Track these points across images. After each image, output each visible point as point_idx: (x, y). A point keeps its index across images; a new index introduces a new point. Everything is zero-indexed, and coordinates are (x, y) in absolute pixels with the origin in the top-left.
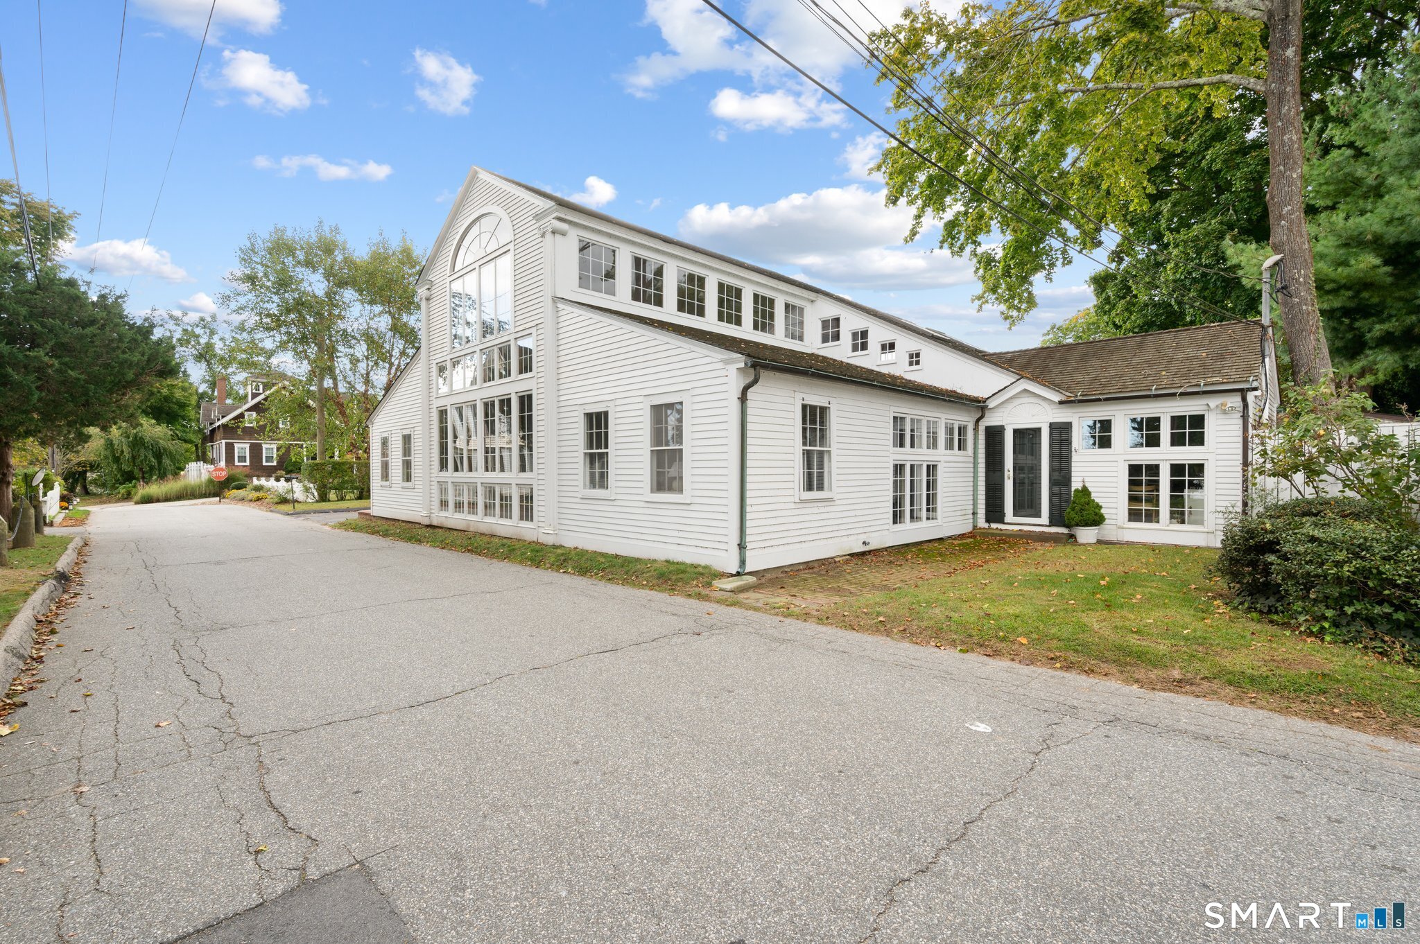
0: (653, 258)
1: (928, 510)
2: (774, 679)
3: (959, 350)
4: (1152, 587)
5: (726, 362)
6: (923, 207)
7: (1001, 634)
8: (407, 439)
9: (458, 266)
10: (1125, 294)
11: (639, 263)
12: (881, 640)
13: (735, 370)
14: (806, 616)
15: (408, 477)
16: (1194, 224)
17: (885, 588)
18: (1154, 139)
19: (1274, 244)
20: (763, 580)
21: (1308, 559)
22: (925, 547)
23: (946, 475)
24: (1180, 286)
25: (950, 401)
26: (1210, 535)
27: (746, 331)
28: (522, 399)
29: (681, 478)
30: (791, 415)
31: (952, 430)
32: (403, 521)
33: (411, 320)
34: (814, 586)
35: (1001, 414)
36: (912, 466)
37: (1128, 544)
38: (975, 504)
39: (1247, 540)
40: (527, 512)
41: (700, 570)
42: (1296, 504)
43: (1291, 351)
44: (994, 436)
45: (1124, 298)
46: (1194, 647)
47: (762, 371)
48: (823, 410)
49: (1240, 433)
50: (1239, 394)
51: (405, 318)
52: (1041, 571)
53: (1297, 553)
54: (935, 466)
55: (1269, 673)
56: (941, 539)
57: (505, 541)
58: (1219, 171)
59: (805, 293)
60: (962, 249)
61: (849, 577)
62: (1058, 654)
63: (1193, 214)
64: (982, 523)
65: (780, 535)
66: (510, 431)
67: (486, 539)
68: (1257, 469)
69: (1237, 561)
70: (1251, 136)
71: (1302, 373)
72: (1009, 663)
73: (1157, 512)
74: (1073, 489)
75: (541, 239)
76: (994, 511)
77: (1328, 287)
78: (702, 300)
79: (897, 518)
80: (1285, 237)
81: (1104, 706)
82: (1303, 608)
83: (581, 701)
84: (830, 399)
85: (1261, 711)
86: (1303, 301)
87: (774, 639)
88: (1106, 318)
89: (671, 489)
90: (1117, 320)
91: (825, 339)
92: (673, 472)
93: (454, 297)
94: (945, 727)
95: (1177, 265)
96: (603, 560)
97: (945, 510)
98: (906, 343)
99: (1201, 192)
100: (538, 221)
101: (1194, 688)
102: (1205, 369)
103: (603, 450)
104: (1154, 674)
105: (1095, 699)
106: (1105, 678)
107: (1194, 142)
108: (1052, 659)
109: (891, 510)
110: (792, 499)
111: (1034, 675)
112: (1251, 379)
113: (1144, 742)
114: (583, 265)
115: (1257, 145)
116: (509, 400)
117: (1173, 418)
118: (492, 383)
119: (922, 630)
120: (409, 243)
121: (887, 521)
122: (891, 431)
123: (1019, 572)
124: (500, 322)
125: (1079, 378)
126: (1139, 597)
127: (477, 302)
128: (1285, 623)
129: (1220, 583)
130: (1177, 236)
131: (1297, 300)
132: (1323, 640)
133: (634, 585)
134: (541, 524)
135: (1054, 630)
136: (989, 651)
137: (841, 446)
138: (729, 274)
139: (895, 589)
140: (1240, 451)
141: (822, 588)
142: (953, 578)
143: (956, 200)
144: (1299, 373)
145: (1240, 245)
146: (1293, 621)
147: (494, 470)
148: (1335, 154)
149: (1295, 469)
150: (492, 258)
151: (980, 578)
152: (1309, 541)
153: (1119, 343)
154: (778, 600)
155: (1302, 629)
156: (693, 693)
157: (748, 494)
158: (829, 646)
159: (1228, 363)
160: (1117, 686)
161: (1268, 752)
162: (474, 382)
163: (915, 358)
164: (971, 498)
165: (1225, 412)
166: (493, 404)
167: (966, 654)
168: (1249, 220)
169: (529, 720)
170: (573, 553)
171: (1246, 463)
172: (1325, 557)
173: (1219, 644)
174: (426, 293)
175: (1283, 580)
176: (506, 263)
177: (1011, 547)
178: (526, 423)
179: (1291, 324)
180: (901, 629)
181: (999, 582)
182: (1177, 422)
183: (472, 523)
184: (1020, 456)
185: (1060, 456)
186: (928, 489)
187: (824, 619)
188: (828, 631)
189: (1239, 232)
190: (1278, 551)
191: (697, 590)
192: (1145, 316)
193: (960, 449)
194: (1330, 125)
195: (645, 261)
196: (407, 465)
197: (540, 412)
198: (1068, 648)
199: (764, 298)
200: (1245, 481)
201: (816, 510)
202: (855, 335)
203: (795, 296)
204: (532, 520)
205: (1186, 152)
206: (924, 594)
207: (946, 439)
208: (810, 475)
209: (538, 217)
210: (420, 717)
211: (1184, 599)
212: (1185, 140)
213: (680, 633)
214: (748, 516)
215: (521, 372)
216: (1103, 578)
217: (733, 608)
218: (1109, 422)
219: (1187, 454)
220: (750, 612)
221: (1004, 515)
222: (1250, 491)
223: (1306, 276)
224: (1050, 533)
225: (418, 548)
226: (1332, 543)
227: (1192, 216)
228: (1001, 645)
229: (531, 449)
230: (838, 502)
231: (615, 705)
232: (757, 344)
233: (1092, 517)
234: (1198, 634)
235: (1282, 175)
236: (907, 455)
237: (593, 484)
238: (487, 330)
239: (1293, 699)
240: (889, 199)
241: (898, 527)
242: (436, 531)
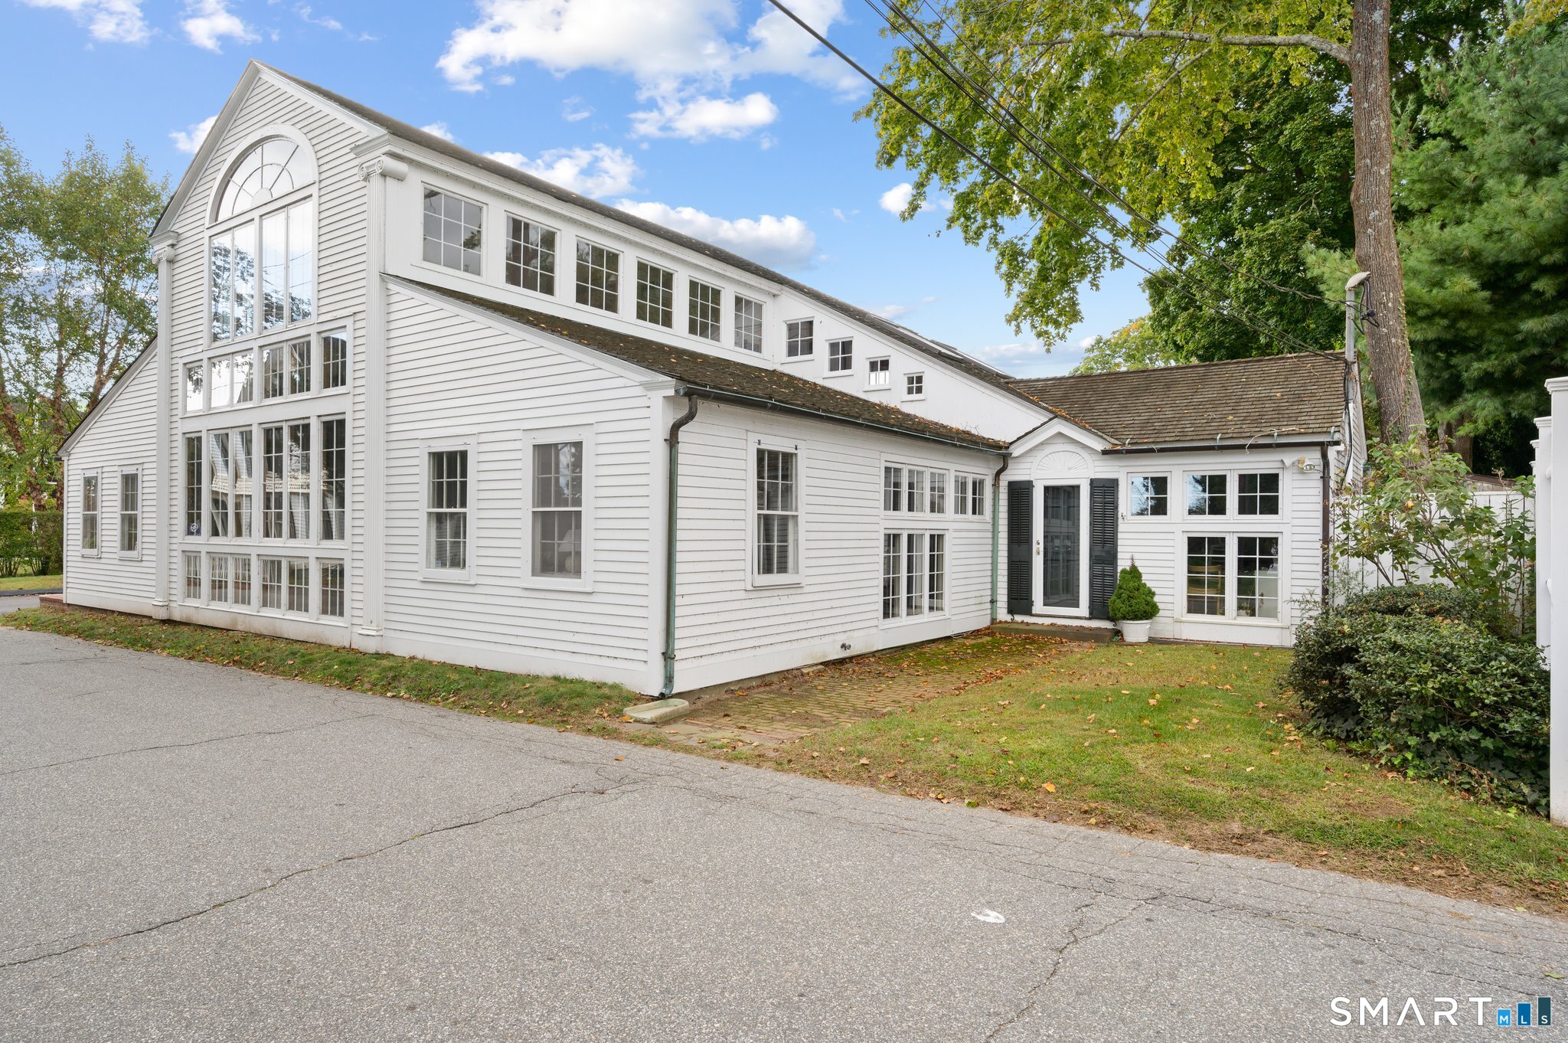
0: (539, 222)
1: (931, 597)
2: (710, 859)
3: (974, 375)
4: (1212, 707)
5: (648, 386)
6: (928, 173)
7: (1022, 779)
8: (130, 482)
9: (224, 213)
10: (1187, 303)
11: (518, 228)
12: (864, 791)
13: (661, 399)
14: (759, 759)
15: (130, 541)
16: (1270, 217)
17: (872, 713)
18: (1220, 106)
19: (1359, 257)
20: (699, 704)
21: (1389, 672)
22: (927, 650)
23: (955, 548)
24: (1252, 298)
25: (961, 446)
26: (1284, 631)
27: (678, 335)
28: (328, 427)
29: (578, 554)
30: (742, 465)
31: (964, 485)
32: (121, 613)
33: (140, 288)
34: (769, 709)
35: (1028, 465)
36: (910, 537)
37: (1188, 643)
38: (994, 589)
39: (1322, 646)
40: (333, 604)
41: (606, 691)
42: (1382, 593)
43: (1379, 396)
44: (1020, 494)
45: (1186, 309)
46: (1258, 790)
47: (700, 402)
48: (788, 458)
49: (1320, 499)
50: (1319, 448)
51: (128, 283)
52: (1078, 685)
53: (1377, 664)
54: (940, 537)
55: (1343, 823)
56: (948, 638)
57: (297, 646)
58: (1299, 152)
59: (764, 284)
60: (978, 234)
61: (821, 697)
62: (1093, 805)
63: (1269, 204)
64: (1003, 615)
65: (725, 637)
66: (306, 469)
67: (264, 644)
68: (1338, 547)
69: (1312, 674)
70: (1337, 109)
71: (1391, 424)
72: (1031, 820)
73: (1223, 600)
74: (1119, 569)
75: (364, 184)
76: (1019, 600)
77: (1421, 313)
78: (613, 286)
79: (889, 609)
80: (1372, 250)
81: (1148, 876)
82: (1384, 735)
83: (420, 909)
84: (798, 443)
85: (1332, 874)
86: (1392, 332)
87: (714, 797)
88: (1164, 334)
89: (562, 570)
90: (1178, 338)
91: (792, 351)
92: (566, 545)
93: (215, 254)
94: (944, 919)
95: (1249, 270)
96: (455, 676)
97: (955, 597)
98: (905, 362)
99: (1280, 176)
100: (358, 155)
101: (1256, 846)
102: (1280, 415)
103: (458, 510)
104: (1211, 829)
105: (1136, 867)
106: (1150, 836)
107: (1270, 111)
108: (1086, 812)
109: (881, 598)
110: (741, 585)
111: (1063, 836)
112: (1332, 430)
113: (1193, 925)
114: (430, 226)
115: (1344, 123)
116: (306, 427)
117: (1242, 478)
118: (278, 399)
119: (919, 776)
120: (137, 164)
121: (875, 615)
122: (882, 488)
123: (1049, 687)
124: (293, 299)
125: (1127, 419)
126: (1195, 721)
127: (256, 264)
128: (1365, 753)
129: (1292, 699)
130: (1251, 232)
131: (1385, 330)
132: (1405, 775)
133: (504, 716)
134: (356, 621)
135: (1089, 772)
136: (1006, 804)
137: (811, 509)
138: (654, 251)
139: (884, 715)
140: (1320, 522)
141: (783, 715)
142: (961, 698)
143: (972, 167)
144: (1387, 423)
145: (1323, 251)
146: (1373, 751)
147: (279, 535)
148: (1429, 144)
149: (1383, 549)
150: (282, 206)
151: (997, 697)
152: (1391, 650)
153: (1178, 374)
154: (719, 734)
155: (1383, 761)
156: (592, 887)
157: (679, 579)
158: (791, 804)
159: (1306, 407)
160: (1165, 847)
161: (1337, 929)
162: (247, 394)
163: (915, 384)
164: (989, 579)
165: (1302, 471)
166: (279, 430)
167: (977, 810)
168: (1334, 218)
169: (336, 944)
170: (408, 666)
171: (1326, 539)
172: (1407, 669)
173: (1286, 786)
174: (170, 252)
175: (1362, 698)
176: (305, 213)
177: (1040, 649)
178: (334, 463)
179: (1379, 360)
180: (891, 774)
181: (1023, 702)
182: (1247, 482)
183: (240, 618)
184: (1054, 521)
185: (1104, 525)
186: (932, 569)
187: (784, 763)
188: (790, 781)
189: (1323, 233)
190: (1357, 661)
191: (601, 722)
192: (1211, 334)
193: (974, 513)
194: (1425, 108)
195: (527, 226)
196: (130, 524)
197: (358, 448)
198: (1106, 797)
199: (705, 288)
200: (1325, 561)
201: (776, 601)
202: (834, 347)
203: (751, 287)
204: (341, 614)
205: (1260, 123)
206: (923, 724)
207: (956, 498)
208: (768, 551)
209: (358, 149)
210: (152, 949)
211: (1249, 724)
212: (1260, 108)
213: (575, 791)
214: (678, 612)
215: (326, 385)
216: (1153, 695)
217: (654, 749)
218: (1165, 479)
219: (1258, 525)
220: (680, 755)
221: (1031, 603)
222: (1331, 574)
223: (1395, 300)
224: (1091, 629)
225: (147, 658)
226: (1415, 652)
227: (1268, 207)
228: (1021, 795)
229: (341, 503)
230: (807, 589)
231: (473, 912)
232: (693, 356)
233: (1143, 607)
234: (1264, 772)
235: (1368, 170)
236: (904, 521)
237: (441, 560)
238: (272, 310)
239: (1369, 855)
240: (882, 157)
241: (891, 622)
242: (177, 629)
